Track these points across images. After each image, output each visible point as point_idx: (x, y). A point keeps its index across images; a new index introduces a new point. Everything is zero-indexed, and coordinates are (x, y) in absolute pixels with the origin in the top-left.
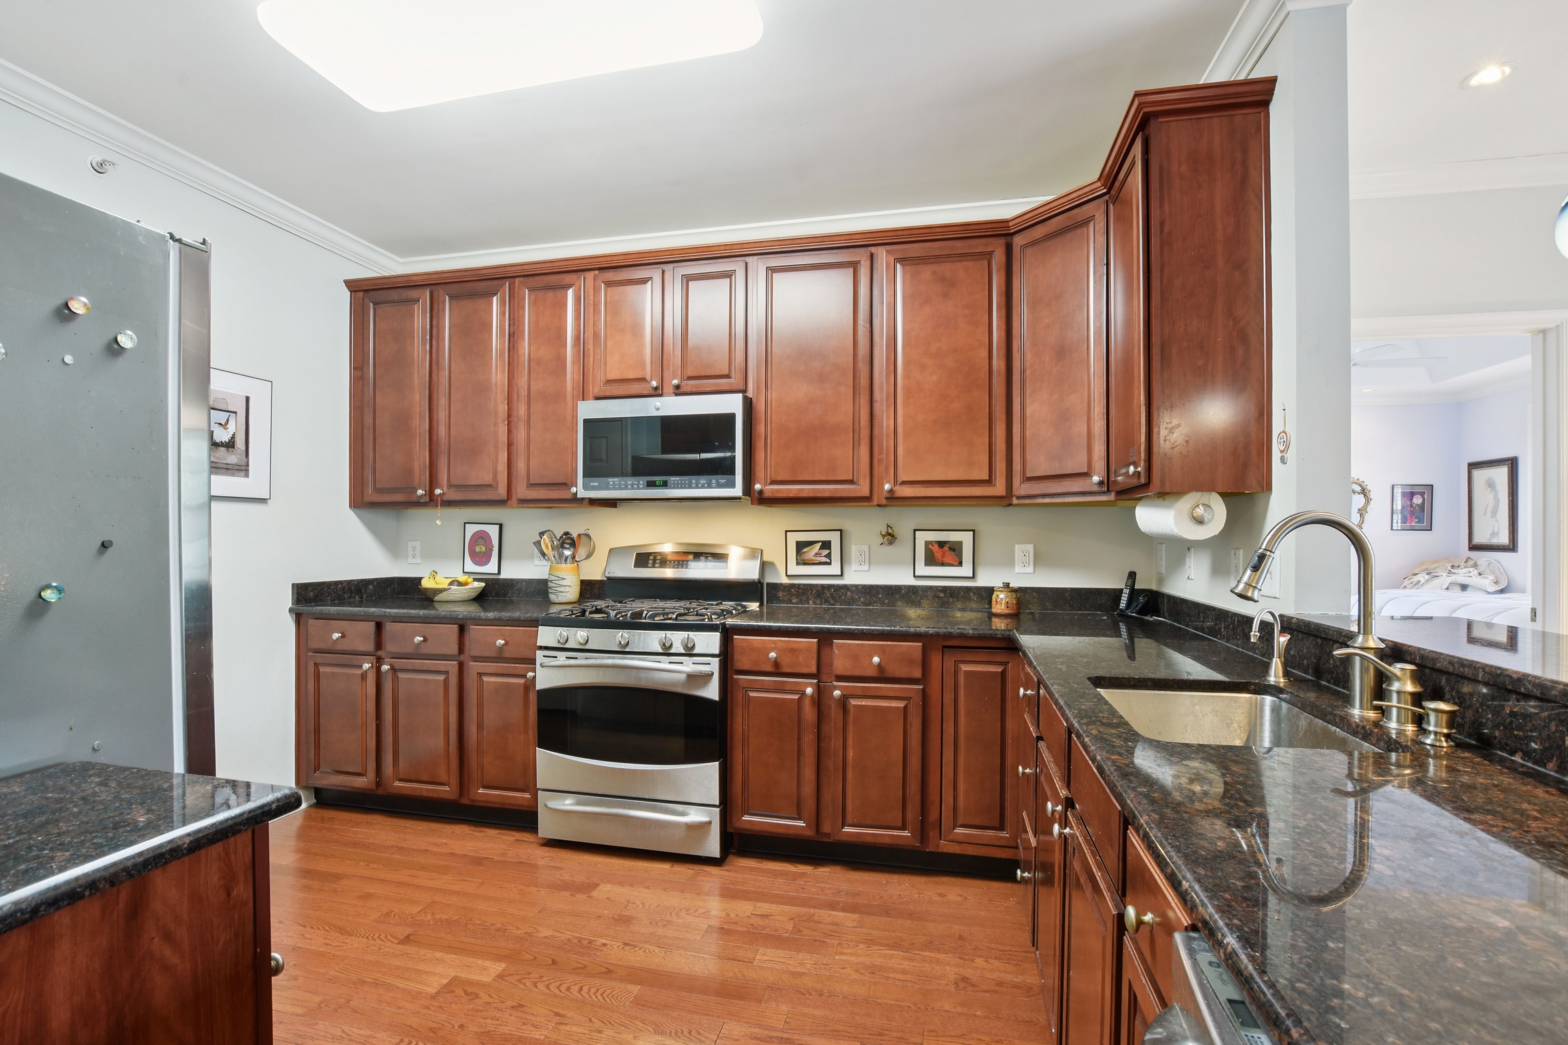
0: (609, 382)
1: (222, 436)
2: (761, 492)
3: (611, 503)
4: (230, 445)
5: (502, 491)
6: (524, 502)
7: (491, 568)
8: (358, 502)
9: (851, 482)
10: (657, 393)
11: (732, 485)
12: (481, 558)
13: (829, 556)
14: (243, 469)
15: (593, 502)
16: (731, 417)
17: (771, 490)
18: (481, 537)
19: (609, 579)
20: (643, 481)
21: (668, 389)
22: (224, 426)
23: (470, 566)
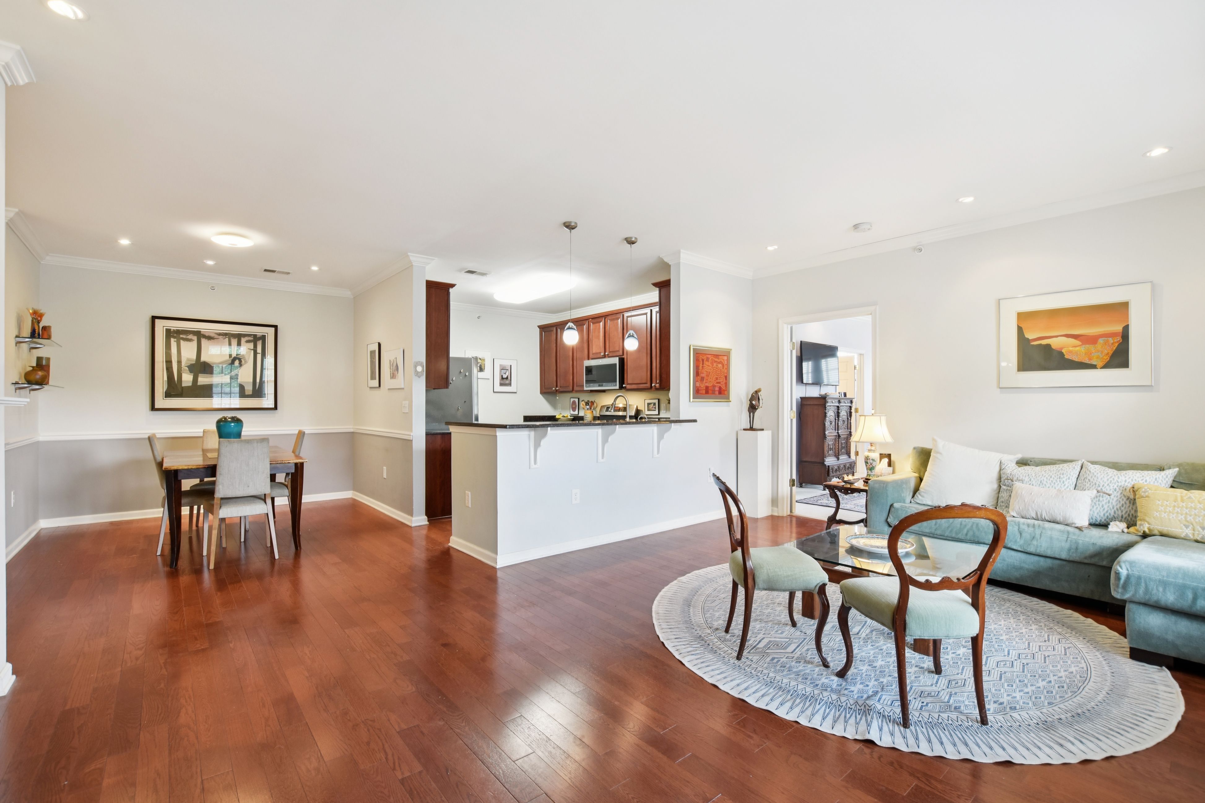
0: (593, 354)
1: (505, 376)
2: (625, 387)
3: (604, 391)
4: (507, 378)
5: (571, 388)
6: (577, 391)
7: (576, 413)
8: (542, 392)
9: (646, 383)
10: (604, 356)
11: (616, 385)
12: (574, 410)
13: (655, 408)
14: (510, 384)
15: (592, 391)
16: (616, 364)
17: (628, 387)
18: (574, 402)
19: (600, 415)
20: (597, 384)
21: (606, 356)
22: (505, 373)
23: (572, 412)
